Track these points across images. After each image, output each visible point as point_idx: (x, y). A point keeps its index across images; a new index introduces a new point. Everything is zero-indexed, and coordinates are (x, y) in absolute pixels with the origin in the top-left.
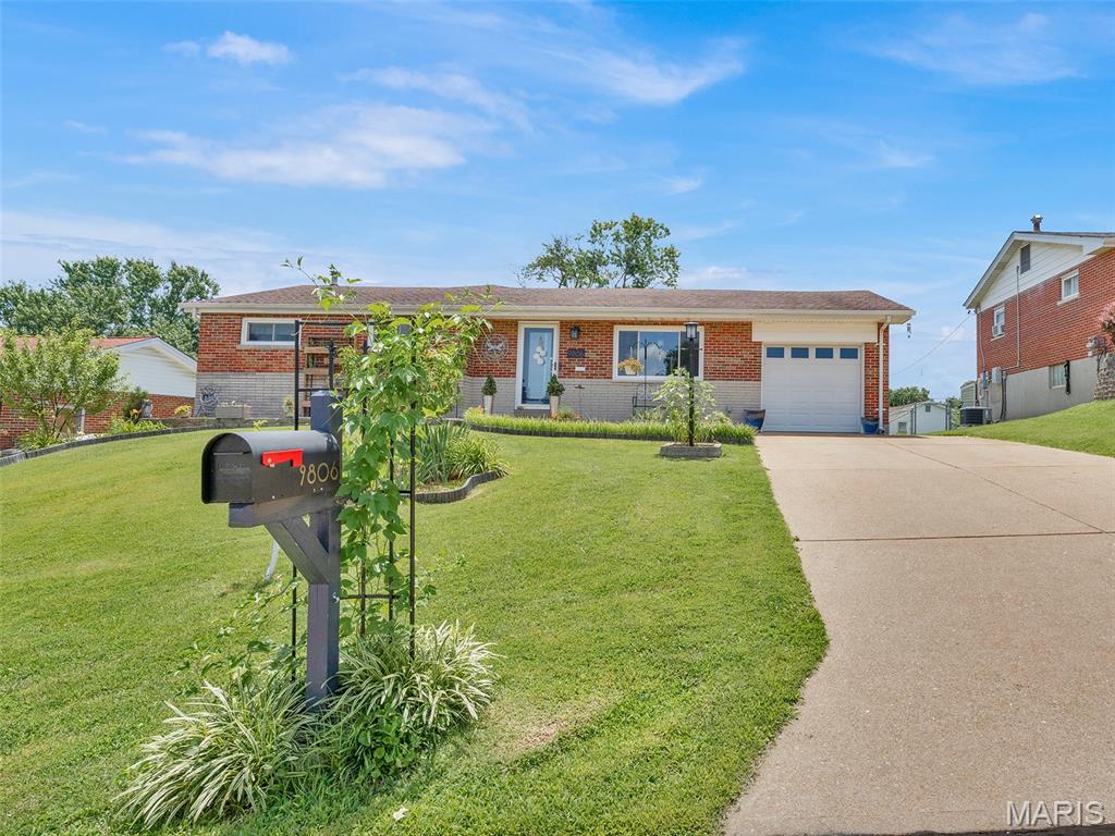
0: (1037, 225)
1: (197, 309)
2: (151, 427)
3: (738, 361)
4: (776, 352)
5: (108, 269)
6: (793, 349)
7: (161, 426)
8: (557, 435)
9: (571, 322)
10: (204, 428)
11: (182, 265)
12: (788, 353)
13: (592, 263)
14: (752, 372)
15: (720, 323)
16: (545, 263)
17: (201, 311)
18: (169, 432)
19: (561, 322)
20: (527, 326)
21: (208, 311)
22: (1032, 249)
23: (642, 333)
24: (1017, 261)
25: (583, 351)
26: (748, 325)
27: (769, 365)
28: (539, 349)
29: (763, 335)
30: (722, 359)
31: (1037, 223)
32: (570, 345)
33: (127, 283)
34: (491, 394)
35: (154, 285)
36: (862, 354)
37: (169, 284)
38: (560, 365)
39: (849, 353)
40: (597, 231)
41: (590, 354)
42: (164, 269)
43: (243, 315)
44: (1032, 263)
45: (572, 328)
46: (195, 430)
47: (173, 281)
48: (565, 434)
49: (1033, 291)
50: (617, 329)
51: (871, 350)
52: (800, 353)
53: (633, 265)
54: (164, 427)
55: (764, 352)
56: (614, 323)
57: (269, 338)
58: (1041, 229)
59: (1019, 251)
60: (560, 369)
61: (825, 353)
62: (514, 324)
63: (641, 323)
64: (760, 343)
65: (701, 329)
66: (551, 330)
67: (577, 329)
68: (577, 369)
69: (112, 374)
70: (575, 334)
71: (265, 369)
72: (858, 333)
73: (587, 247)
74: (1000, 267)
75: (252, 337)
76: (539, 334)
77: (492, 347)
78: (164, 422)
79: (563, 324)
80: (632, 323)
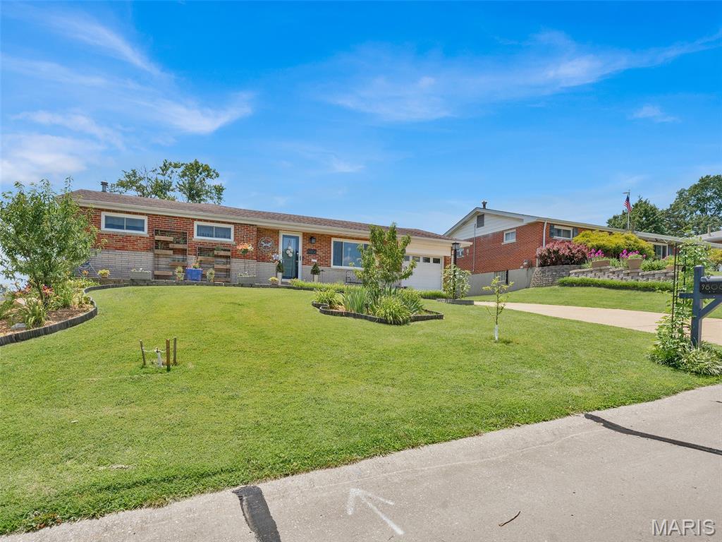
0: (484, 206)
6: (413, 257)
9: (309, 234)
12: (411, 259)
19: (304, 233)
20: (284, 234)
22: (485, 216)
23: (345, 243)
24: (475, 221)
25: (316, 250)
31: (484, 204)
32: (309, 247)
36: (442, 261)
38: (303, 257)
39: (437, 261)
41: (319, 253)
43: (102, 210)
44: (485, 223)
45: (310, 237)
49: (485, 237)
50: (333, 240)
51: (448, 259)
56: (331, 236)
57: (121, 227)
58: (486, 208)
59: (476, 217)
60: (303, 260)
61: (426, 260)
62: (276, 232)
66: (298, 237)
68: (313, 260)
71: (122, 248)
72: (442, 251)
74: (464, 223)
75: (107, 226)
76: (291, 239)
77: (265, 245)
79: (305, 234)
80: (341, 237)
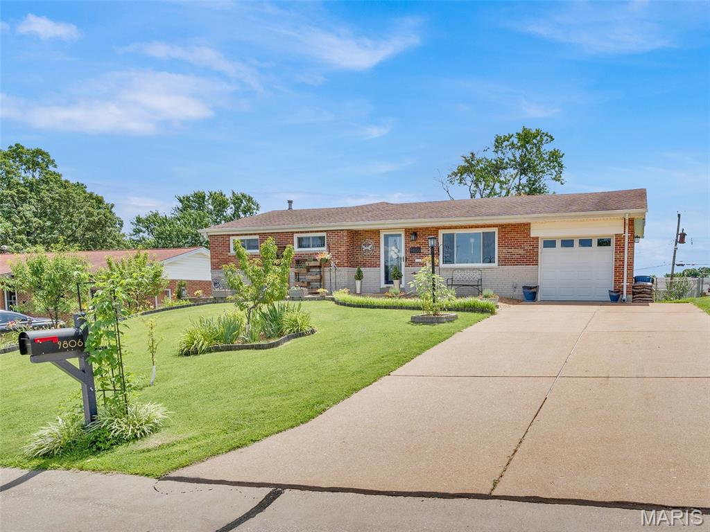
1: (207, 233)
2: (184, 303)
3: (521, 252)
4: (550, 244)
5: (200, 198)
6: (562, 241)
7: (189, 302)
8: (374, 307)
9: (411, 229)
10: (208, 303)
11: (238, 192)
12: (558, 244)
13: (497, 168)
14: (531, 259)
15: (509, 225)
16: (463, 171)
17: (209, 234)
18: (190, 306)
20: (386, 233)
21: (213, 234)
23: (457, 234)
25: (420, 248)
26: (528, 225)
27: (544, 254)
28: (393, 248)
29: (539, 231)
30: (510, 250)
32: (412, 245)
33: (211, 207)
34: (359, 279)
35: (224, 207)
36: (613, 242)
37: (232, 206)
38: (406, 259)
39: (603, 243)
40: (499, 142)
41: (423, 251)
42: (229, 196)
43: (229, 235)
45: (413, 233)
46: (203, 304)
47: (234, 204)
48: (379, 307)
50: (441, 233)
51: (619, 238)
52: (567, 243)
53: (525, 167)
54: (190, 303)
55: (541, 244)
56: (438, 228)
60: (406, 261)
61: (586, 243)
62: (377, 232)
63: (455, 227)
64: (537, 238)
65: (495, 230)
66: (400, 235)
67: (415, 234)
68: (417, 260)
69: (159, 276)
70: (413, 237)
72: (611, 226)
73: (491, 156)
76: (394, 238)
77: (365, 248)
78: (190, 300)
79: (407, 231)
80: (450, 228)
